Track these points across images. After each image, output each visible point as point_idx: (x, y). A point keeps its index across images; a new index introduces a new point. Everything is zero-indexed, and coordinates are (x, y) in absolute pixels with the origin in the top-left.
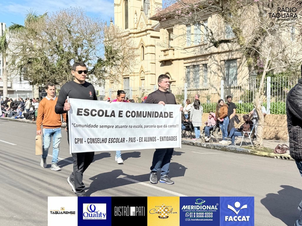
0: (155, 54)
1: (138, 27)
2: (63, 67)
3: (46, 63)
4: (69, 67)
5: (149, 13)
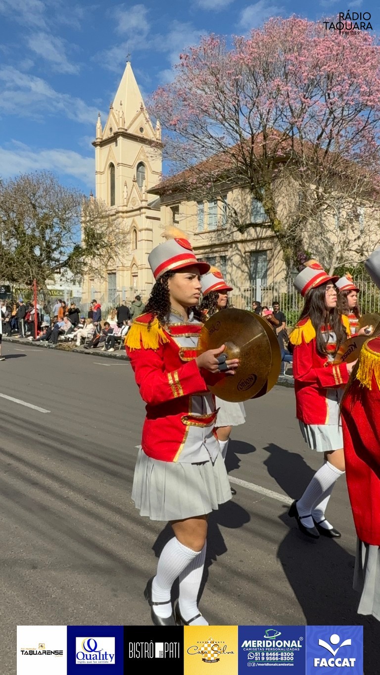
1: (129, 203)
2: (24, 257)
4: (34, 257)
5: (144, 185)
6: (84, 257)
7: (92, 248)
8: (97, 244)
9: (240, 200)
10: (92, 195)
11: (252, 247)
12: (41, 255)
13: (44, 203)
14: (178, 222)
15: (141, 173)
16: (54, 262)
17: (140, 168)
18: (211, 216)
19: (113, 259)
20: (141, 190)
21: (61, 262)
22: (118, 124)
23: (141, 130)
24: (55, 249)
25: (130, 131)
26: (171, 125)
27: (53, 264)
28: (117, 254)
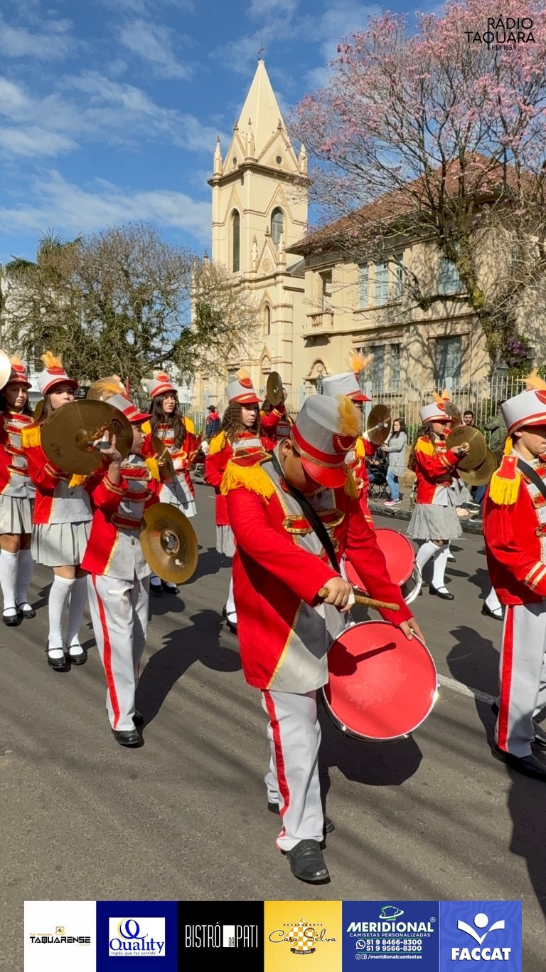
0: (292, 323)
1: (259, 268)
5: (281, 241)
6: (196, 345)
7: (206, 334)
8: (214, 326)
9: (423, 261)
10: (207, 257)
11: (439, 331)
12: (136, 343)
13: (140, 269)
14: (329, 295)
15: (276, 224)
16: (153, 354)
17: (277, 216)
18: (379, 285)
19: (235, 347)
20: (277, 248)
21: (163, 353)
22: (244, 152)
23: (279, 159)
24: (155, 335)
25: (262, 163)
26: (323, 151)
27: (151, 355)
28: (241, 342)
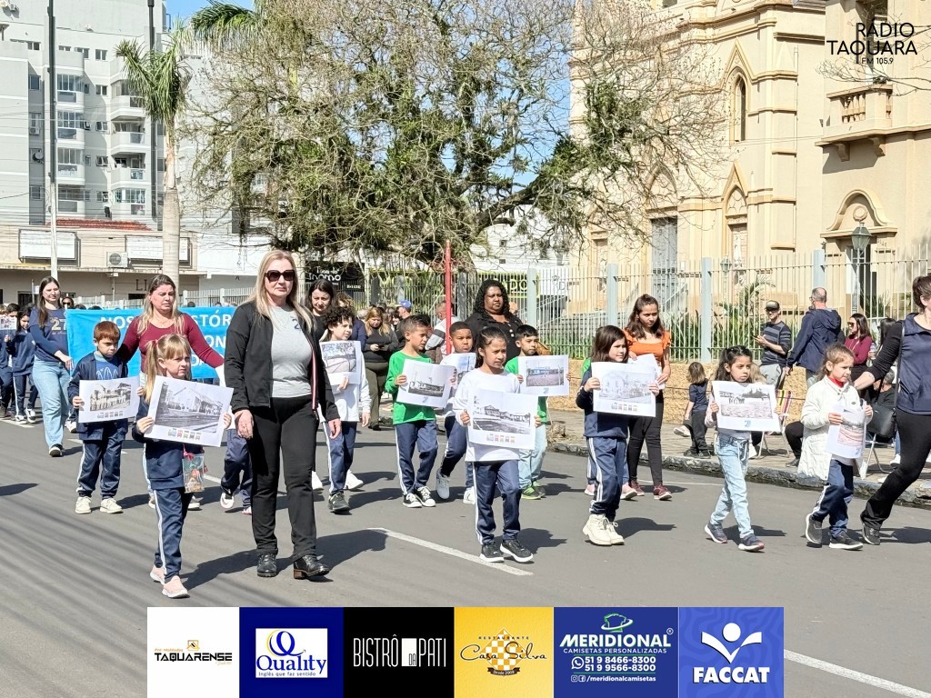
0: (795, 113)
2: (414, 177)
3: (349, 161)
4: (439, 177)
6: (586, 171)
7: (608, 146)
8: (622, 132)
12: (459, 169)
16: (493, 191)
19: (669, 175)
21: (515, 189)
27: (491, 195)
28: (682, 161)
